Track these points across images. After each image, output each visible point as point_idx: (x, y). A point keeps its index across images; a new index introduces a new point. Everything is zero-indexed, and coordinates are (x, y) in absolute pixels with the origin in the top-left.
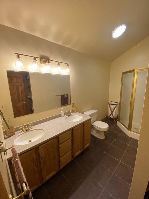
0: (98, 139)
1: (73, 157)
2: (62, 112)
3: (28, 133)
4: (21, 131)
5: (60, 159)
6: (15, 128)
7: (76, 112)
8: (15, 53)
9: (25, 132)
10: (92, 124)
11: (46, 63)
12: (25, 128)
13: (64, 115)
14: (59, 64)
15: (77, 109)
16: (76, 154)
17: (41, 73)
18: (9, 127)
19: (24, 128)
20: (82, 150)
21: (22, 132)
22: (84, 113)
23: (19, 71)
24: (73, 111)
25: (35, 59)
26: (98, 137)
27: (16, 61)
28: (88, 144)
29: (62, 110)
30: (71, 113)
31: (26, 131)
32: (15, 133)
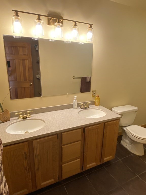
0: (132, 155)
1: (82, 168)
2: (74, 101)
3: (25, 121)
4: (18, 117)
5: (62, 165)
6: (10, 113)
7: (98, 105)
8: (13, 10)
9: (22, 119)
10: (124, 128)
11: (55, 24)
12: (23, 114)
13: (78, 107)
14: (75, 25)
15: (99, 100)
16: (88, 166)
17: (49, 40)
18: (4, 110)
19: (21, 114)
20: (99, 164)
21: (18, 119)
22: (113, 109)
23: (20, 37)
24: (93, 103)
25: (39, 19)
26: (132, 151)
27: (15, 21)
28: (111, 157)
29: (75, 98)
30: (89, 104)
31: (24, 118)
32: (11, 119)
